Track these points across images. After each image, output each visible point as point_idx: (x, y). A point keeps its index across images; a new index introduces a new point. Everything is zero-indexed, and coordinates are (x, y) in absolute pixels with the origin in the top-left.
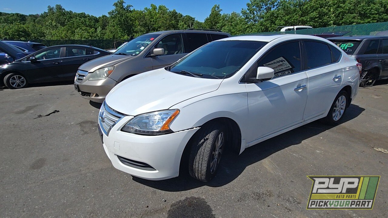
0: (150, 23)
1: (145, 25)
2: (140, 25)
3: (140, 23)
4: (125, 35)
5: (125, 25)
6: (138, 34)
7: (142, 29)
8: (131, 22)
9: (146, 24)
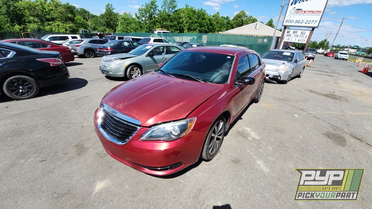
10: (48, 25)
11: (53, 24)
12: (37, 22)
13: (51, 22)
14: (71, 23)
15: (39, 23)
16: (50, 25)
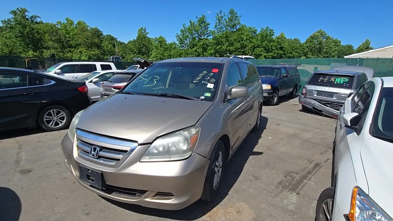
0: (65, 39)
1: (59, 41)
2: (52, 40)
3: (52, 38)
4: (29, 50)
5: (29, 38)
6: (49, 51)
7: (56, 45)
8: (38, 36)
9: (60, 39)
10: (69, 53)
11: (75, 51)
12: (57, 49)
13: (73, 49)
14: (97, 49)
15: (59, 50)
16: (71, 52)
